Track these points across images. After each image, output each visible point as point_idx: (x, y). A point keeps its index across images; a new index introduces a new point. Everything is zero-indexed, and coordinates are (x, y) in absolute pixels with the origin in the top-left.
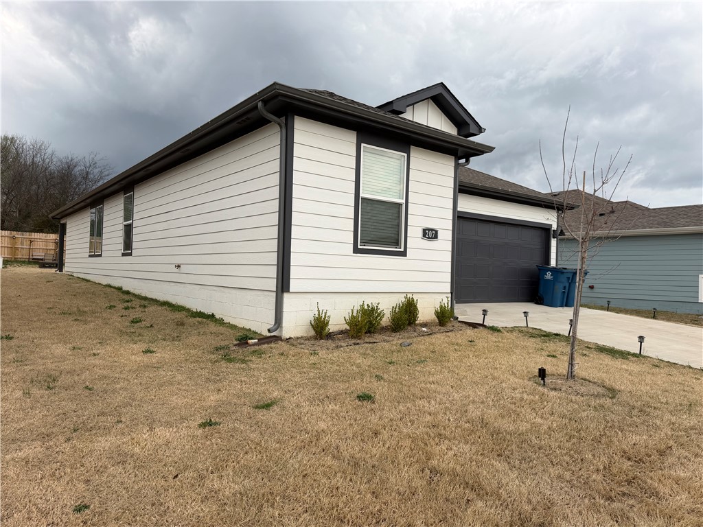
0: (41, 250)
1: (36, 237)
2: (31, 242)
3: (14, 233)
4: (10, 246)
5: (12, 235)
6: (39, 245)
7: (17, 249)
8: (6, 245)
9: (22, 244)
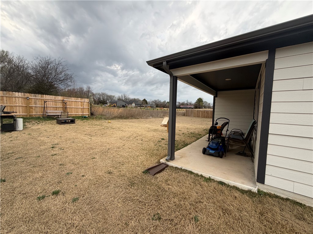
0: (52, 108)
1: (47, 98)
2: (45, 102)
3: (27, 95)
4: (24, 105)
5: (26, 97)
6: (50, 104)
7: (31, 107)
8: (20, 105)
9: (35, 103)
